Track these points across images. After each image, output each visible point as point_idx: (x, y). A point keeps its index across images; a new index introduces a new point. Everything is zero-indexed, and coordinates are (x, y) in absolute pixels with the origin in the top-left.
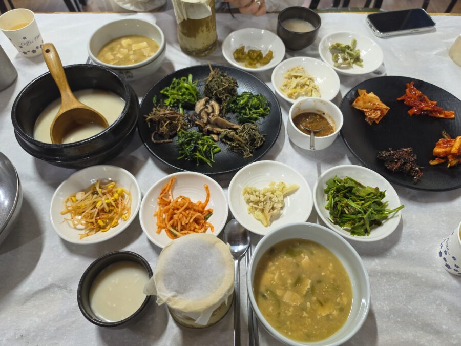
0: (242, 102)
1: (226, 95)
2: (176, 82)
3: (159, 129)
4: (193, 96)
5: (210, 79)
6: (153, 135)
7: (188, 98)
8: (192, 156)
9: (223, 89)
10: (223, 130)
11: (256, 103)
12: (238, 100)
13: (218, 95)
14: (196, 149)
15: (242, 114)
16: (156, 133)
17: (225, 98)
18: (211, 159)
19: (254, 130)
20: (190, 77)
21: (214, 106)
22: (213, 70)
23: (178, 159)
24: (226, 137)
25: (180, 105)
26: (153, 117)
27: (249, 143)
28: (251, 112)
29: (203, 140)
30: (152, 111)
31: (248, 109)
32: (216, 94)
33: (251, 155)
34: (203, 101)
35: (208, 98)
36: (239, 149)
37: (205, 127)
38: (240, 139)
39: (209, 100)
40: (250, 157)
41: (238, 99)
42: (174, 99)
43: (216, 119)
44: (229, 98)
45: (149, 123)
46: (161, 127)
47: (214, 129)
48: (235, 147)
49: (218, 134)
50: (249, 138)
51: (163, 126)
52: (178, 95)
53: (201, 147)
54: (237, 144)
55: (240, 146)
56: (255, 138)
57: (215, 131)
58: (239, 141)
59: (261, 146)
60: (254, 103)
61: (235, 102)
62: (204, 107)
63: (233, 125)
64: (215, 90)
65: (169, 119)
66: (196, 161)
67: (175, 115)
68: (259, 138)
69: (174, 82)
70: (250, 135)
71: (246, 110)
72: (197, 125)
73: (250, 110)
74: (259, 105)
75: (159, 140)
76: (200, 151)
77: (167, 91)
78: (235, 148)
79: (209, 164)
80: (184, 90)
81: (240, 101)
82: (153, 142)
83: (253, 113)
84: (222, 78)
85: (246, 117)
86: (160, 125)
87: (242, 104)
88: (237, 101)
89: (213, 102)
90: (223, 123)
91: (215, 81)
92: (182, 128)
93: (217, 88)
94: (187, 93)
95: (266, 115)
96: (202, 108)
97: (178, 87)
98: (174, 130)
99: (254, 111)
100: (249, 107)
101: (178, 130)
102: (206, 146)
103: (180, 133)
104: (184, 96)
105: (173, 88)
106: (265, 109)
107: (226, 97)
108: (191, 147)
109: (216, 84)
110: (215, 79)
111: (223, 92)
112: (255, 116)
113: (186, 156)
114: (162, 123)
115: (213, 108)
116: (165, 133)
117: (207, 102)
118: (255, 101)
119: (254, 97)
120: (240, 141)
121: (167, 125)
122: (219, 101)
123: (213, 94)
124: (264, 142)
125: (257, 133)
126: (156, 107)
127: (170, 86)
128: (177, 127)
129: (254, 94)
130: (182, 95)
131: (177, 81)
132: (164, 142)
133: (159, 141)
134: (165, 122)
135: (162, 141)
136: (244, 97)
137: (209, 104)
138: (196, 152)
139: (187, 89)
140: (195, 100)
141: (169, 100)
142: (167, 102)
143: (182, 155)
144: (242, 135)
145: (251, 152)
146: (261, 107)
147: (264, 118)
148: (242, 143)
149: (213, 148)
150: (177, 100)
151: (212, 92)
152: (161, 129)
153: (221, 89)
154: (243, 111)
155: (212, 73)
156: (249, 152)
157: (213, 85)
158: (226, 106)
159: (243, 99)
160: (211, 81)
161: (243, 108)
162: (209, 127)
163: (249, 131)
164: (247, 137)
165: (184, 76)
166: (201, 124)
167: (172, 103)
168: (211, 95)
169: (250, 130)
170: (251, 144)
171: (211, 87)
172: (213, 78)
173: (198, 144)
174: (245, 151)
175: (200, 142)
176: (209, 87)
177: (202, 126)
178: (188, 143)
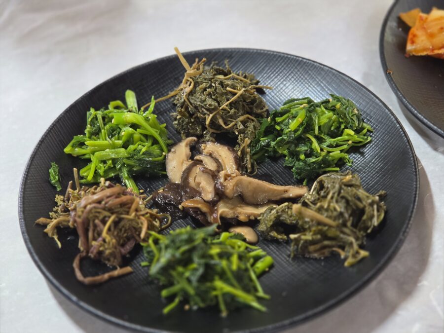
0: (293, 125)
1: (241, 118)
2: (100, 117)
3: (88, 247)
4: (155, 142)
5: (188, 89)
6: (76, 264)
7: (144, 150)
8: (202, 294)
9: (231, 105)
10: (263, 210)
11: (330, 119)
12: (278, 124)
13: (221, 122)
14: (209, 273)
15: (302, 157)
16: (82, 260)
17: (241, 127)
18: (256, 290)
19: (351, 186)
20: (131, 97)
21: (215, 155)
22: (191, 65)
23: (166, 310)
24: (279, 225)
25: (125, 174)
26: (61, 218)
27: (349, 224)
28: (324, 146)
29: (220, 243)
30: (56, 204)
31: (313, 140)
32: (213, 123)
33: (363, 253)
34: (182, 149)
35: (195, 138)
36: (325, 247)
37: (212, 211)
38: (323, 217)
39: (198, 142)
40: (363, 259)
41: (278, 120)
42: (104, 162)
43: (237, 185)
44: (251, 126)
45: (56, 238)
46: (95, 239)
47: (240, 210)
48: (313, 242)
49: (253, 223)
50: (346, 208)
51: (99, 234)
52: (114, 147)
53: (224, 263)
54: (315, 233)
55: (325, 237)
56: (361, 205)
57: (242, 218)
58: (319, 223)
59: (383, 224)
60: (324, 120)
61: (270, 131)
62: (190, 162)
63: (286, 191)
64: (210, 111)
65: (111, 211)
66: (217, 305)
67: (124, 198)
68: (372, 204)
69: (96, 118)
70: (347, 202)
71: (311, 143)
72: (186, 213)
73: (320, 140)
74: (340, 123)
75: (97, 274)
76: (223, 276)
77: (82, 144)
78: (312, 248)
79: (255, 304)
80: (126, 131)
81: (287, 125)
82: (81, 284)
83: (330, 146)
84: (221, 77)
85: (313, 160)
86: (90, 235)
87: (296, 131)
88: (278, 128)
89: (210, 147)
90: (257, 190)
91: (205, 90)
92: (151, 227)
93: (215, 104)
94: (137, 136)
95: (364, 146)
96: (185, 167)
97: (108, 126)
98: (128, 239)
99: (329, 141)
100: (316, 132)
101: (143, 235)
102: (235, 259)
103: (150, 241)
104: (132, 147)
105: (96, 133)
106: (358, 131)
107: (244, 123)
108: (196, 270)
109: (209, 94)
110: (204, 85)
111: (233, 111)
112: (336, 153)
113: (186, 299)
114: (95, 226)
115: (216, 160)
116: (107, 252)
117: (194, 149)
118: (325, 117)
119: (318, 106)
120: (325, 225)
121: (109, 229)
122: (227, 139)
123: (207, 122)
124: (386, 213)
125: (361, 193)
126: (63, 192)
127: (86, 131)
128: (139, 230)
129: (317, 101)
130: (125, 146)
131: (100, 114)
132: (112, 279)
133: (98, 278)
134: (104, 222)
135: (106, 276)
136: (293, 111)
137: (200, 153)
138: (212, 280)
139: (134, 126)
140: (162, 150)
141: (92, 166)
142: (88, 173)
143: (170, 299)
144: (326, 206)
145: (362, 247)
146: (346, 127)
147: (362, 154)
148: (330, 226)
149: (252, 260)
150: (114, 161)
151: (201, 122)
152: (94, 243)
153: (224, 106)
154: (303, 148)
155: (190, 71)
156: (355, 246)
157: (203, 101)
158: (249, 146)
159: (294, 117)
160: (191, 93)
161: (301, 140)
162: (223, 209)
163: (339, 193)
164: (339, 207)
165: (115, 99)
166: (199, 206)
167: (101, 172)
168: (199, 129)
169: (341, 188)
170: (355, 225)
171: (196, 107)
172: (197, 84)
173: (211, 257)
174: (343, 248)
175: (215, 251)
176: (191, 108)
177: (205, 209)
178: (186, 261)
